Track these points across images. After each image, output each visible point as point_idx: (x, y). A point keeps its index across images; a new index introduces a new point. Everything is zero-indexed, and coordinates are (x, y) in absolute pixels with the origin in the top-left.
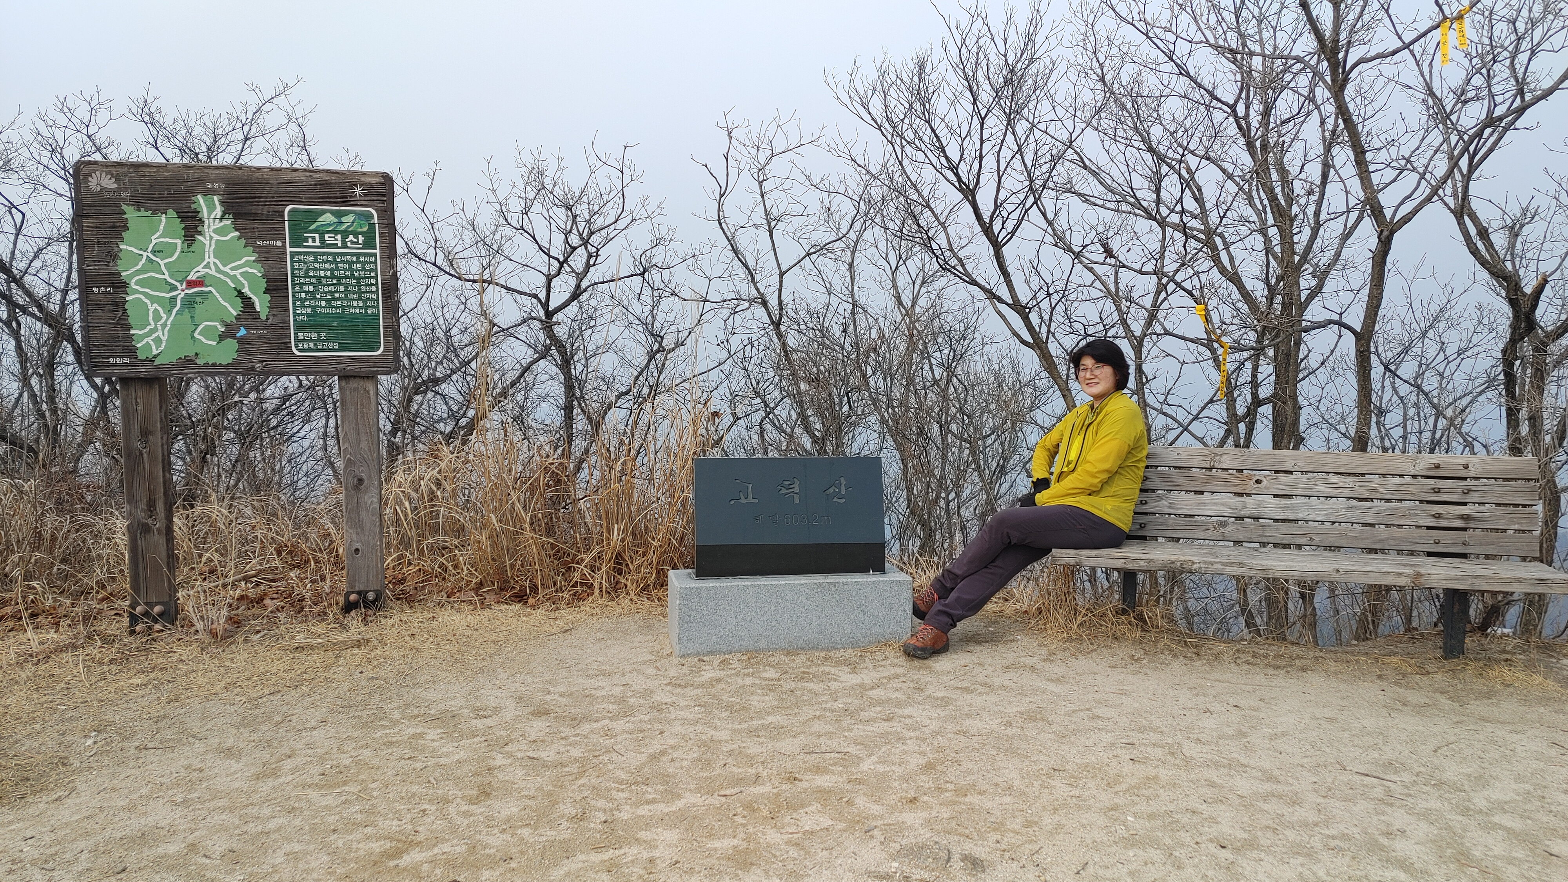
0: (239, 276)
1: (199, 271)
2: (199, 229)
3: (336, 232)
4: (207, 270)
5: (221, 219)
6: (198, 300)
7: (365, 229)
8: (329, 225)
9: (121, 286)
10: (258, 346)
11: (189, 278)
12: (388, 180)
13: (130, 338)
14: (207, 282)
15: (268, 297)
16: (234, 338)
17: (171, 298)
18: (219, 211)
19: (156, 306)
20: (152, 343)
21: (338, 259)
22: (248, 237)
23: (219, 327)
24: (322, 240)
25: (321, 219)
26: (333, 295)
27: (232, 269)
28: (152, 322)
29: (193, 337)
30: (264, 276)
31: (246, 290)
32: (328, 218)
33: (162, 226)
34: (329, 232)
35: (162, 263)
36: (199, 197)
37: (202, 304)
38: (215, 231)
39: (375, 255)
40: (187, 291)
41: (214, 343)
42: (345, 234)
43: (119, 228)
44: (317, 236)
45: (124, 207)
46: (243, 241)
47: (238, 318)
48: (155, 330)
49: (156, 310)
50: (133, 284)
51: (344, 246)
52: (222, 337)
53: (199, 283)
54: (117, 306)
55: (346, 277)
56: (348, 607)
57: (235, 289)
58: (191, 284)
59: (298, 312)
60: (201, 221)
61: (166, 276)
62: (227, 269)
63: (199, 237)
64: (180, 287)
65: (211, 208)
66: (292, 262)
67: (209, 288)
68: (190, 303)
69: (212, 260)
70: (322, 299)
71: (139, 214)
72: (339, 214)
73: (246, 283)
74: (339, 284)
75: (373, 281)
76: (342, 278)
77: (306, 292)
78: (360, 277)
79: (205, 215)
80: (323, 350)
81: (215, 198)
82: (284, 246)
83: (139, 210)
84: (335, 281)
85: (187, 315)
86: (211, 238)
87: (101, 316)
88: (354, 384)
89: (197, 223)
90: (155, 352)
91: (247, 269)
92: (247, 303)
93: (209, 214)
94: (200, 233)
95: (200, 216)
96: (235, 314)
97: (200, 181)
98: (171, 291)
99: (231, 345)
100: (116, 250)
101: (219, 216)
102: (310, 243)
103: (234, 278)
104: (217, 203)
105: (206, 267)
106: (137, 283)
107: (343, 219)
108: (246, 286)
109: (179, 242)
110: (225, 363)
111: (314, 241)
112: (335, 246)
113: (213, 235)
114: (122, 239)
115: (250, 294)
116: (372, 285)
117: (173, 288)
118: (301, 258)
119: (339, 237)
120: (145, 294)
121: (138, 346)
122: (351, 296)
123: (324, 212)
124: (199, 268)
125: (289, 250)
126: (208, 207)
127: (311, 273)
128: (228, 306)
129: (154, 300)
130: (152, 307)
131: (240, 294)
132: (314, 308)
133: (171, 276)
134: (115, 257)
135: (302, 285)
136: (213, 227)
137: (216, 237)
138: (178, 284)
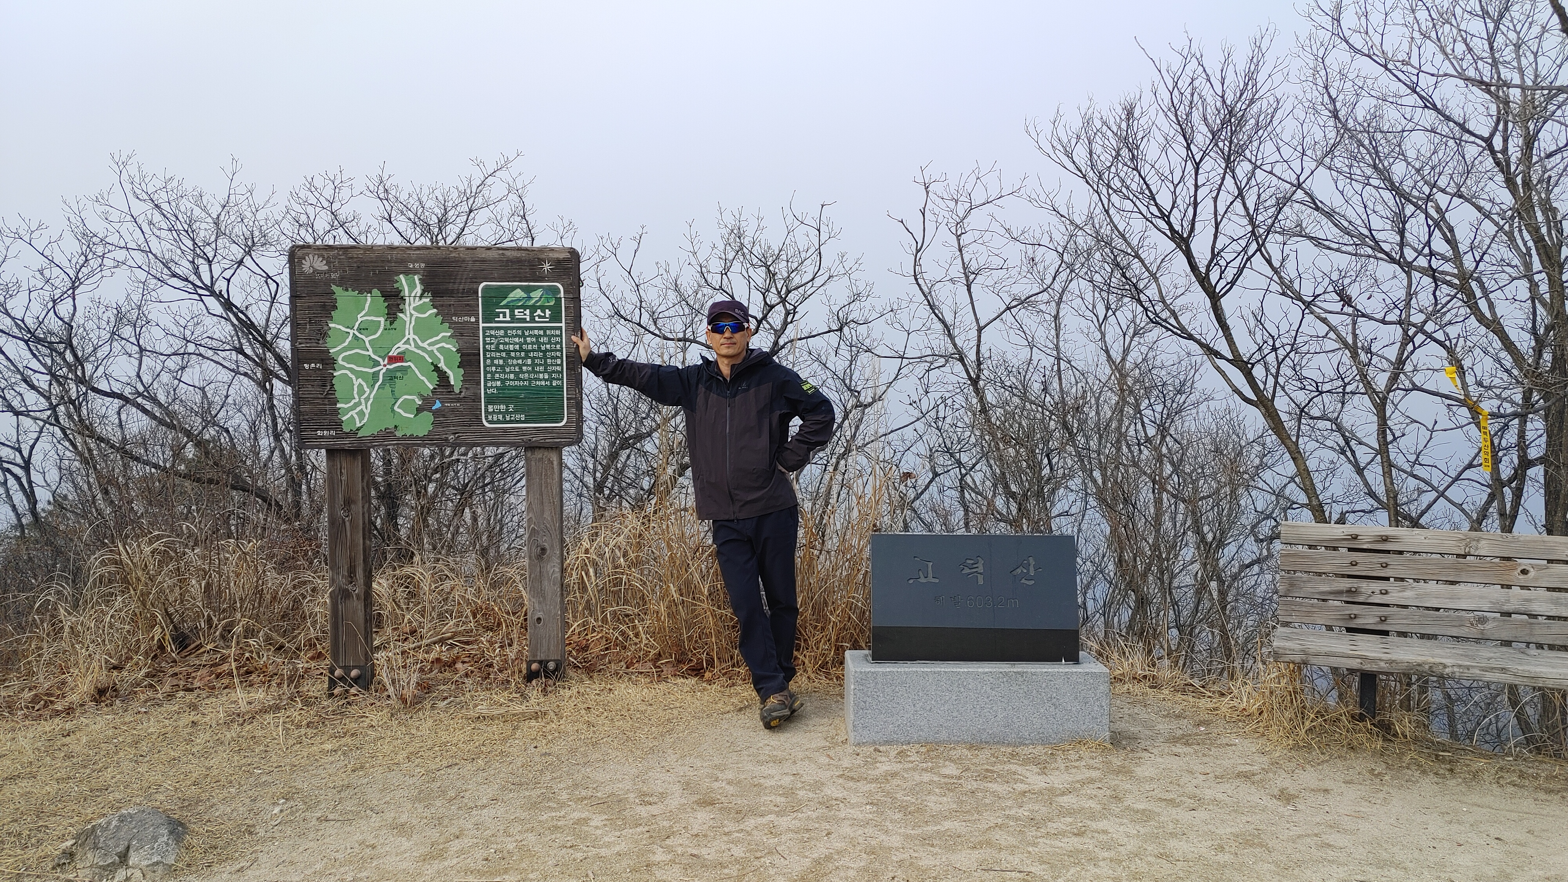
0: (435, 352)
1: (400, 347)
2: (401, 307)
3: (524, 307)
4: (407, 346)
5: (421, 297)
6: (399, 374)
7: (552, 303)
8: (519, 300)
9: (329, 362)
10: (452, 419)
11: (390, 354)
12: (574, 257)
13: (336, 412)
14: (406, 357)
15: (462, 371)
16: (430, 410)
17: (374, 373)
18: (419, 289)
19: (360, 380)
20: (356, 416)
21: (527, 333)
22: (445, 313)
23: (417, 400)
24: (512, 315)
25: (511, 295)
26: (521, 368)
27: (429, 345)
28: (356, 396)
29: (393, 410)
30: (458, 351)
31: (442, 365)
32: (518, 293)
33: (367, 305)
34: (518, 307)
35: (367, 340)
36: (401, 276)
37: (402, 378)
38: (414, 309)
39: (560, 328)
40: (388, 367)
41: (412, 416)
42: (533, 308)
43: (328, 308)
44: (507, 311)
45: (334, 287)
46: (440, 318)
47: (434, 391)
48: (359, 404)
49: (360, 385)
50: (340, 361)
51: (533, 320)
52: (419, 410)
53: (400, 358)
54: (325, 380)
55: (534, 351)
56: (530, 676)
57: (432, 363)
58: (392, 360)
59: (489, 385)
60: (403, 299)
61: (370, 353)
62: (425, 345)
63: (401, 315)
64: (382, 363)
65: (412, 287)
66: (484, 337)
67: (409, 364)
68: (391, 377)
69: (412, 336)
70: (511, 372)
71: (346, 293)
72: (528, 290)
73: (442, 358)
74: (527, 357)
75: (558, 354)
76: (530, 351)
77: (497, 366)
78: (546, 351)
79: (407, 294)
80: (511, 422)
81: (416, 277)
82: (477, 321)
83: (347, 290)
84: (523, 354)
85: (388, 389)
86: (411, 315)
87: (311, 390)
88: (539, 454)
89: (399, 302)
90: (358, 425)
91: (443, 344)
92: (443, 377)
93: (410, 292)
94: (401, 311)
95: (402, 294)
96: (431, 387)
97: (403, 262)
98: (374, 366)
99: (427, 418)
100: (326, 328)
101: (418, 294)
102: (501, 319)
103: (431, 353)
104: (417, 282)
105: (405, 343)
106: (343, 360)
107: (532, 295)
108: (442, 361)
109: (382, 320)
110: (421, 435)
111: (505, 316)
112: (524, 321)
113: (413, 312)
114: (331, 318)
115: (445, 369)
116: (557, 357)
117: (376, 364)
118: (493, 332)
119: (528, 312)
120: (351, 370)
121: (344, 419)
122: (538, 369)
123: (514, 288)
124: (400, 344)
125: (481, 325)
126: (409, 286)
127: (501, 347)
128: (426, 381)
129: (358, 374)
130: (357, 382)
131: (437, 369)
132: (503, 381)
133: (375, 352)
134: (324, 335)
135: (492, 359)
136: (413, 305)
137: (416, 314)
138: (380, 360)
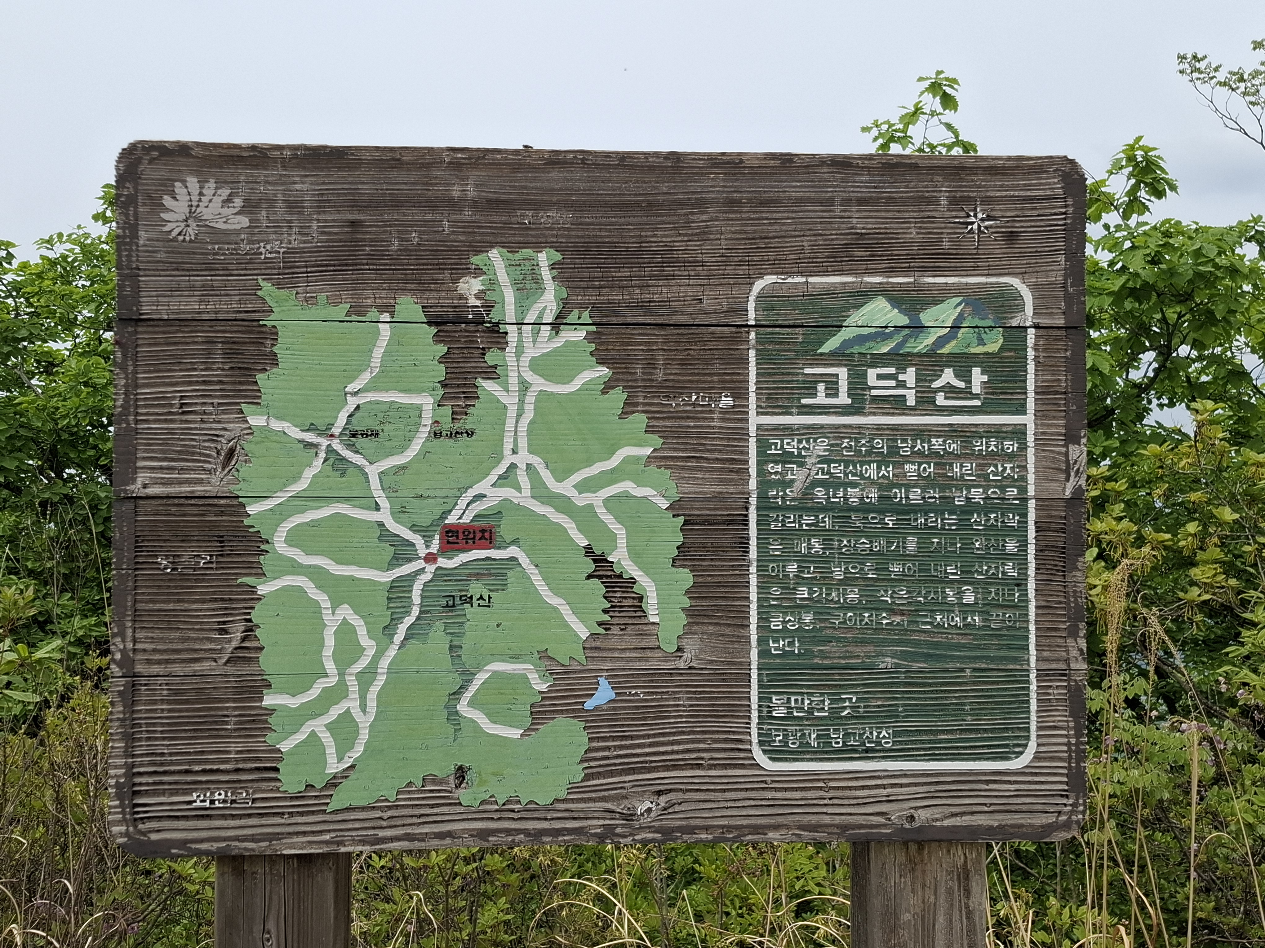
0: (601, 511)
1: (483, 495)
2: (491, 358)
3: (900, 360)
4: (508, 492)
5: (556, 326)
6: (476, 588)
7: (993, 348)
8: (882, 333)
9: (244, 550)
10: (648, 740)
11: (451, 519)
13: (260, 723)
14: (505, 531)
15: (684, 577)
16: (577, 713)
17: (393, 586)
18: (550, 300)
19: (345, 612)
20: (326, 738)
21: (905, 449)
22: (635, 382)
23: (533, 677)
24: (858, 386)
25: (856, 317)
26: (882, 568)
27: (582, 487)
28: (330, 666)
29: (453, 715)
30: (675, 508)
31: (620, 555)
32: (880, 313)
33: (378, 353)
34: (878, 360)
35: (373, 472)
36: (494, 253)
37: (486, 602)
38: (536, 365)
39: (1019, 433)
40: (442, 562)
41: (515, 733)
42: (930, 365)
43: (246, 362)
44: (843, 373)
45: (267, 288)
47: (590, 646)
48: (338, 692)
49: (345, 626)
50: (279, 545)
51: (926, 403)
52: (541, 712)
53: (481, 533)
54: (229, 615)
55: (925, 509)
57: (589, 551)
58: (457, 538)
59: (776, 624)
60: (496, 332)
61: (385, 516)
62: (566, 488)
63: (489, 386)
64: (422, 551)
65: (529, 290)
66: (763, 459)
67: (512, 551)
68: (450, 599)
69: (523, 458)
70: (849, 581)
71: (314, 312)
72: (913, 301)
73: (621, 533)
74: (905, 529)
75: (1011, 520)
76: (914, 509)
77: (804, 560)
78: (970, 507)
79: (510, 314)
80: (845, 752)
81: (544, 258)
82: (742, 409)
83: (310, 300)
84: (889, 521)
85: (439, 639)
86: (525, 386)
89: (484, 342)
90: (334, 767)
91: (627, 486)
92: (622, 596)
93: (522, 308)
94: (492, 373)
95: (495, 316)
96: (584, 633)
97: (500, 204)
98: (397, 560)
99: (567, 739)
100: (236, 430)
101: (549, 317)
102: (821, 399)
103: (584, 517)
104: (546, 274)
105: (500, 482)
106: (292, 539)
107: (926, 318)
108: (622, 543)
109: (427, 402)
110: (544, 800)
111: (832, 390)
112: (897, 406)
113: (529, 376)
114: (255, 398)
115: (631, 569)
116: (1008, 531)
117: (403, 552)
118: (792, 446)
119: (910, 376)
120: (314, 574)
121: (285, 746)
122: (939, 570)
123: (868, 294)
124: (483, 486)
125: (754, 420)
126: (519, 286)
127: (819, 495)
128: (565, 610)
129: (340, 591)
130: (335, 617)
131: (603, 568)
132: (823, 611)
133: (399, 512)
134: (230, 454)
135: (787, 535)
136: (531, 352)
137: (538, 383)
138: (418, 540)
